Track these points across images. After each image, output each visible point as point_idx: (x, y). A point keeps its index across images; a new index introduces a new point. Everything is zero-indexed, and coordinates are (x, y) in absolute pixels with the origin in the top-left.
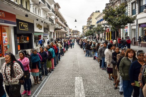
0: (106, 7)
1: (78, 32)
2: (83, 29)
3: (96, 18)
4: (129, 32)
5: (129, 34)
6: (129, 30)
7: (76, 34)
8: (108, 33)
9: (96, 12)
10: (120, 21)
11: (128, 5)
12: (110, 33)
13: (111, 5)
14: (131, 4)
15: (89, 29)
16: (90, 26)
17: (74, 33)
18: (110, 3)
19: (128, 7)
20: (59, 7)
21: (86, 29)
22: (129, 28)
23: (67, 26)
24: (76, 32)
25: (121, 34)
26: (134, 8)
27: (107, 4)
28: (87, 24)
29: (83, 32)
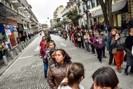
0: (67, 5)
1: (46, 25)
2: (51, 22)
3: (61, 13)
4: (83, 22)
5: (83, 23)
6: (83, 21)
7: (45, 28)
8: (71, 24)
9: (60, 7)
10: (75, 18)
11: (81, 5)
12: (72, 24)
13: (71, 4)
14: (82, 4)
15: (56, 22)
16: (57, 19)
17: (43, 27)
18: (70, 2)
19: (81, 6)
20: (31, 7)
21: (54, 22)
22: (83, 19)
23: (37, 21)
24: (45, 26)
25: (80, 24)
26: (84, 7)
27: (68, 3)
28: (54, 18)
29: (51, 24)
